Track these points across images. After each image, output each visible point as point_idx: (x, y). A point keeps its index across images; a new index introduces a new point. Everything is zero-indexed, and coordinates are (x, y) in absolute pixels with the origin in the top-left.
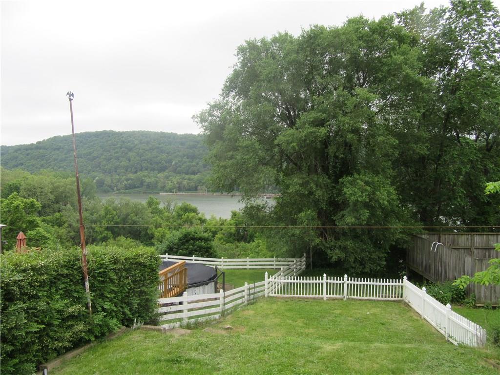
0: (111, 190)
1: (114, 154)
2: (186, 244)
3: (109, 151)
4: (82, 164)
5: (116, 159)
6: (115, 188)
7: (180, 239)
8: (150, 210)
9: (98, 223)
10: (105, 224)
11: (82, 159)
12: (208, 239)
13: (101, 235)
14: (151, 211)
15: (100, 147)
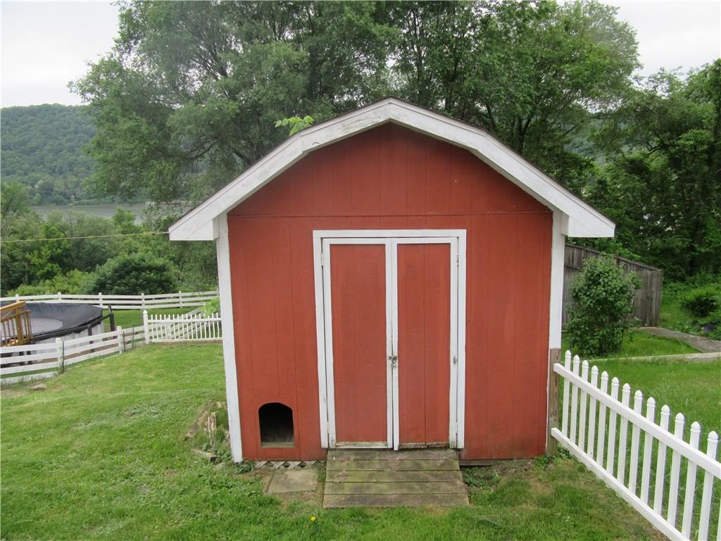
0: (66, 200)
1: (66, 142)
2: (127, 277)
3: (57, 138)
4: (12, 159)
5: (69, 151)
6: (73, 196)
7: (115, 271)
8: (119, 228)
9: (36, 252)
10: (46, 252)
11: (13, 152)
12: (163, 268)
13: (43, 269)
14: (121, 230)
15: (41, 131)
